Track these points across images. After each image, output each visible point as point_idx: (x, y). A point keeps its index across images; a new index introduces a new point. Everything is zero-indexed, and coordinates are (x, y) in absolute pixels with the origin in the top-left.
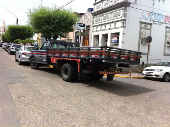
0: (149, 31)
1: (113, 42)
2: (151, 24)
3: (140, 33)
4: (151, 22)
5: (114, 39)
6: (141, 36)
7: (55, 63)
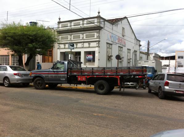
0: (111, 50)
1: (87, 60)
2: (112, 44)
3: (107, 52)
4: (111, 43)
5: (88, 56)
6: (108, 54)
7: (85, 80)
